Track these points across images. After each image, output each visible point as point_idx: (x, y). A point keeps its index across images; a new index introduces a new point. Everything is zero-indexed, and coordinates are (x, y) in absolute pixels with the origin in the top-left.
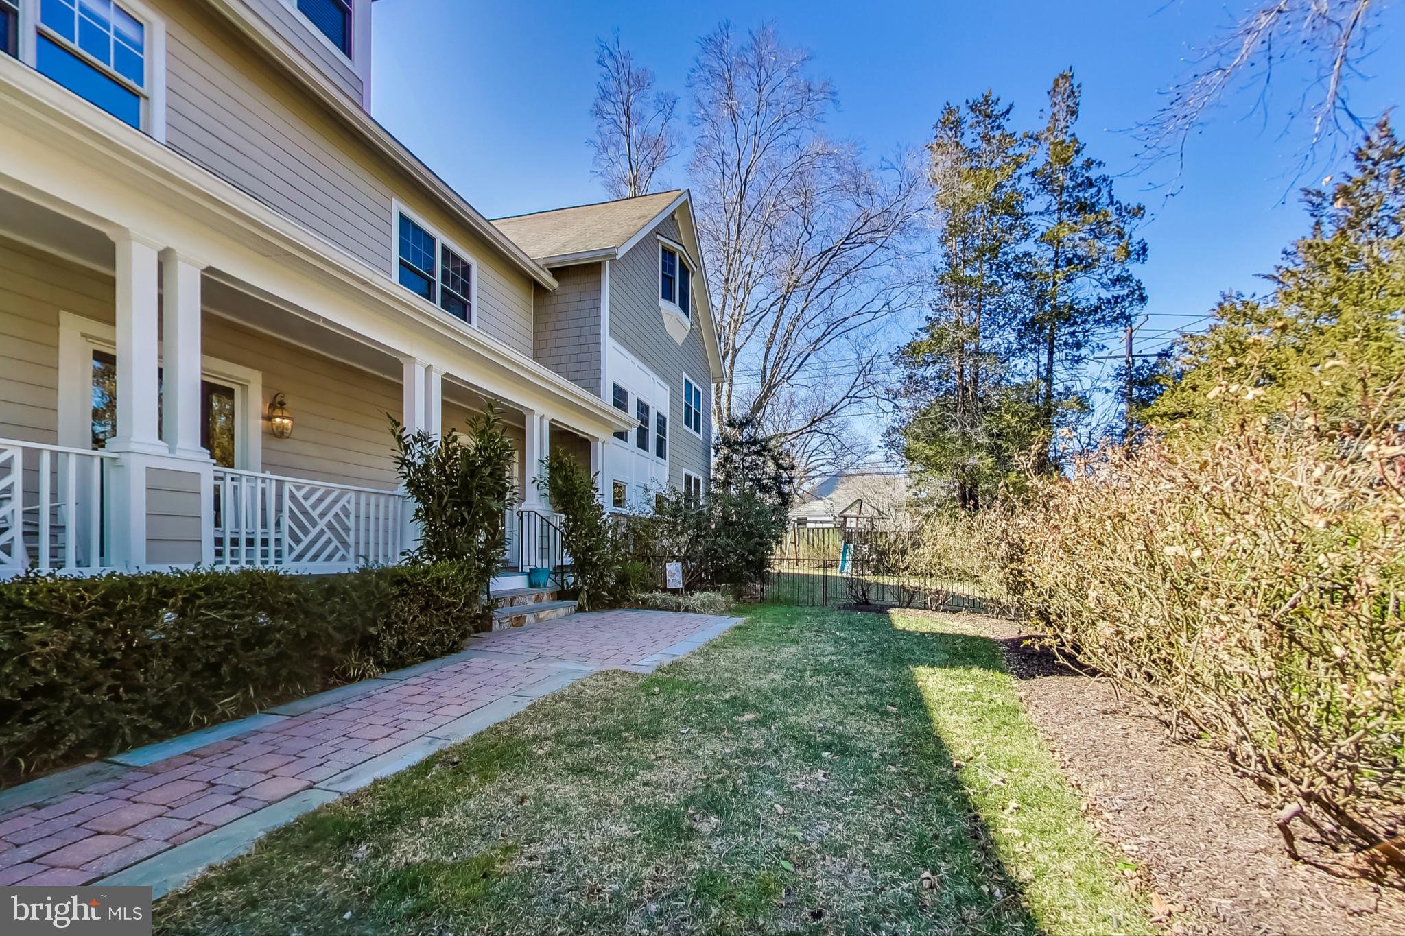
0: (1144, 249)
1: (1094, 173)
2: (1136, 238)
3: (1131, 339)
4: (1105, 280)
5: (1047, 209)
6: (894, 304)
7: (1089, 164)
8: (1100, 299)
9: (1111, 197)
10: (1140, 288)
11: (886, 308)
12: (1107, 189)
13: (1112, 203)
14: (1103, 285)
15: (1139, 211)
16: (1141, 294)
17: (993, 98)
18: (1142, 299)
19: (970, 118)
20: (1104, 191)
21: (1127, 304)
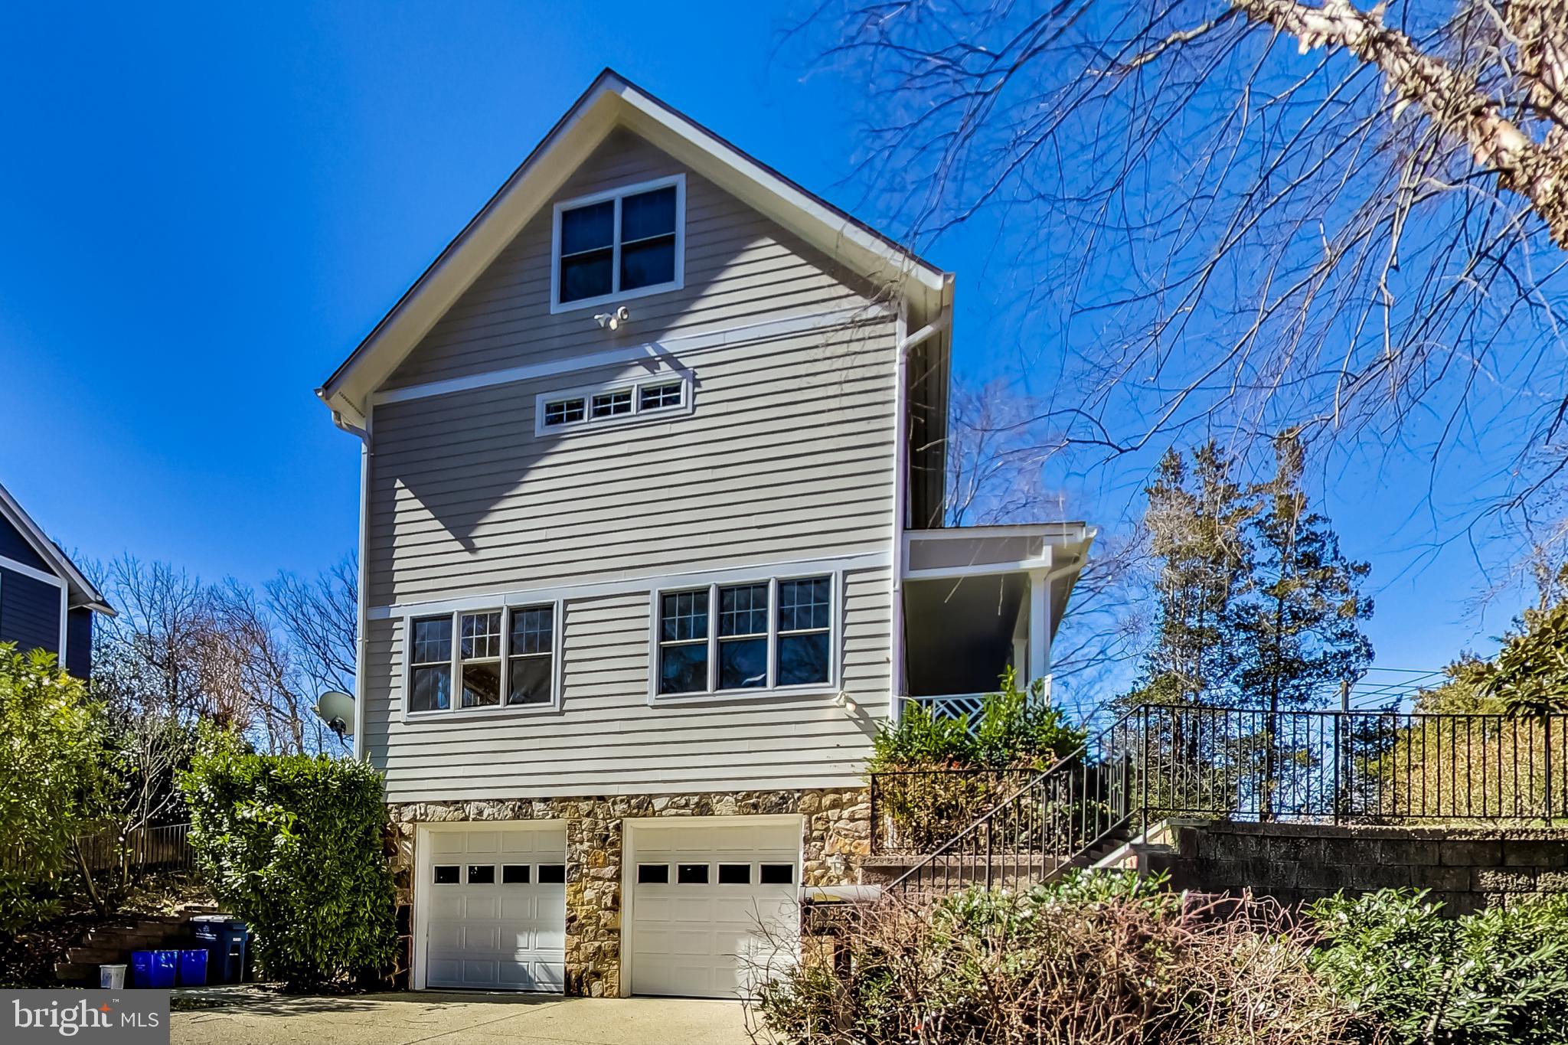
0: (1370, 605)
1: (1319, 528)
2: (1363, 596)
3: (1347, 694)
4: (1328, 634)
5: (1271, 561)
6: (1109, 653)
7: (1314, 519)
8: (1325, 653)
9: (1336, 552)
10: (1366, 645)
11: (1100, 657)
12: (1333, 545)
13: (1336, 558)
14: (1328, 640)
15: (1364, 569)
16: (1368, 651)
17: (1219, 447)
18: (1370, 655)
19: (1193, 464)
20: (1329, 547)
21: (1353, 658)
